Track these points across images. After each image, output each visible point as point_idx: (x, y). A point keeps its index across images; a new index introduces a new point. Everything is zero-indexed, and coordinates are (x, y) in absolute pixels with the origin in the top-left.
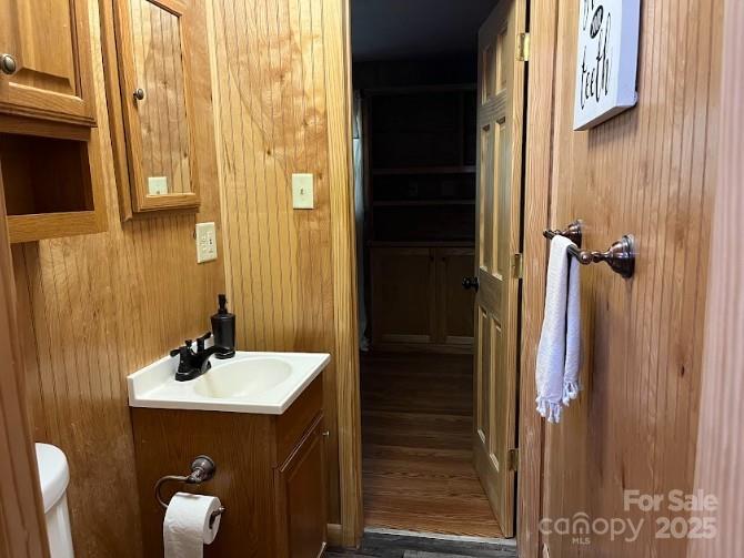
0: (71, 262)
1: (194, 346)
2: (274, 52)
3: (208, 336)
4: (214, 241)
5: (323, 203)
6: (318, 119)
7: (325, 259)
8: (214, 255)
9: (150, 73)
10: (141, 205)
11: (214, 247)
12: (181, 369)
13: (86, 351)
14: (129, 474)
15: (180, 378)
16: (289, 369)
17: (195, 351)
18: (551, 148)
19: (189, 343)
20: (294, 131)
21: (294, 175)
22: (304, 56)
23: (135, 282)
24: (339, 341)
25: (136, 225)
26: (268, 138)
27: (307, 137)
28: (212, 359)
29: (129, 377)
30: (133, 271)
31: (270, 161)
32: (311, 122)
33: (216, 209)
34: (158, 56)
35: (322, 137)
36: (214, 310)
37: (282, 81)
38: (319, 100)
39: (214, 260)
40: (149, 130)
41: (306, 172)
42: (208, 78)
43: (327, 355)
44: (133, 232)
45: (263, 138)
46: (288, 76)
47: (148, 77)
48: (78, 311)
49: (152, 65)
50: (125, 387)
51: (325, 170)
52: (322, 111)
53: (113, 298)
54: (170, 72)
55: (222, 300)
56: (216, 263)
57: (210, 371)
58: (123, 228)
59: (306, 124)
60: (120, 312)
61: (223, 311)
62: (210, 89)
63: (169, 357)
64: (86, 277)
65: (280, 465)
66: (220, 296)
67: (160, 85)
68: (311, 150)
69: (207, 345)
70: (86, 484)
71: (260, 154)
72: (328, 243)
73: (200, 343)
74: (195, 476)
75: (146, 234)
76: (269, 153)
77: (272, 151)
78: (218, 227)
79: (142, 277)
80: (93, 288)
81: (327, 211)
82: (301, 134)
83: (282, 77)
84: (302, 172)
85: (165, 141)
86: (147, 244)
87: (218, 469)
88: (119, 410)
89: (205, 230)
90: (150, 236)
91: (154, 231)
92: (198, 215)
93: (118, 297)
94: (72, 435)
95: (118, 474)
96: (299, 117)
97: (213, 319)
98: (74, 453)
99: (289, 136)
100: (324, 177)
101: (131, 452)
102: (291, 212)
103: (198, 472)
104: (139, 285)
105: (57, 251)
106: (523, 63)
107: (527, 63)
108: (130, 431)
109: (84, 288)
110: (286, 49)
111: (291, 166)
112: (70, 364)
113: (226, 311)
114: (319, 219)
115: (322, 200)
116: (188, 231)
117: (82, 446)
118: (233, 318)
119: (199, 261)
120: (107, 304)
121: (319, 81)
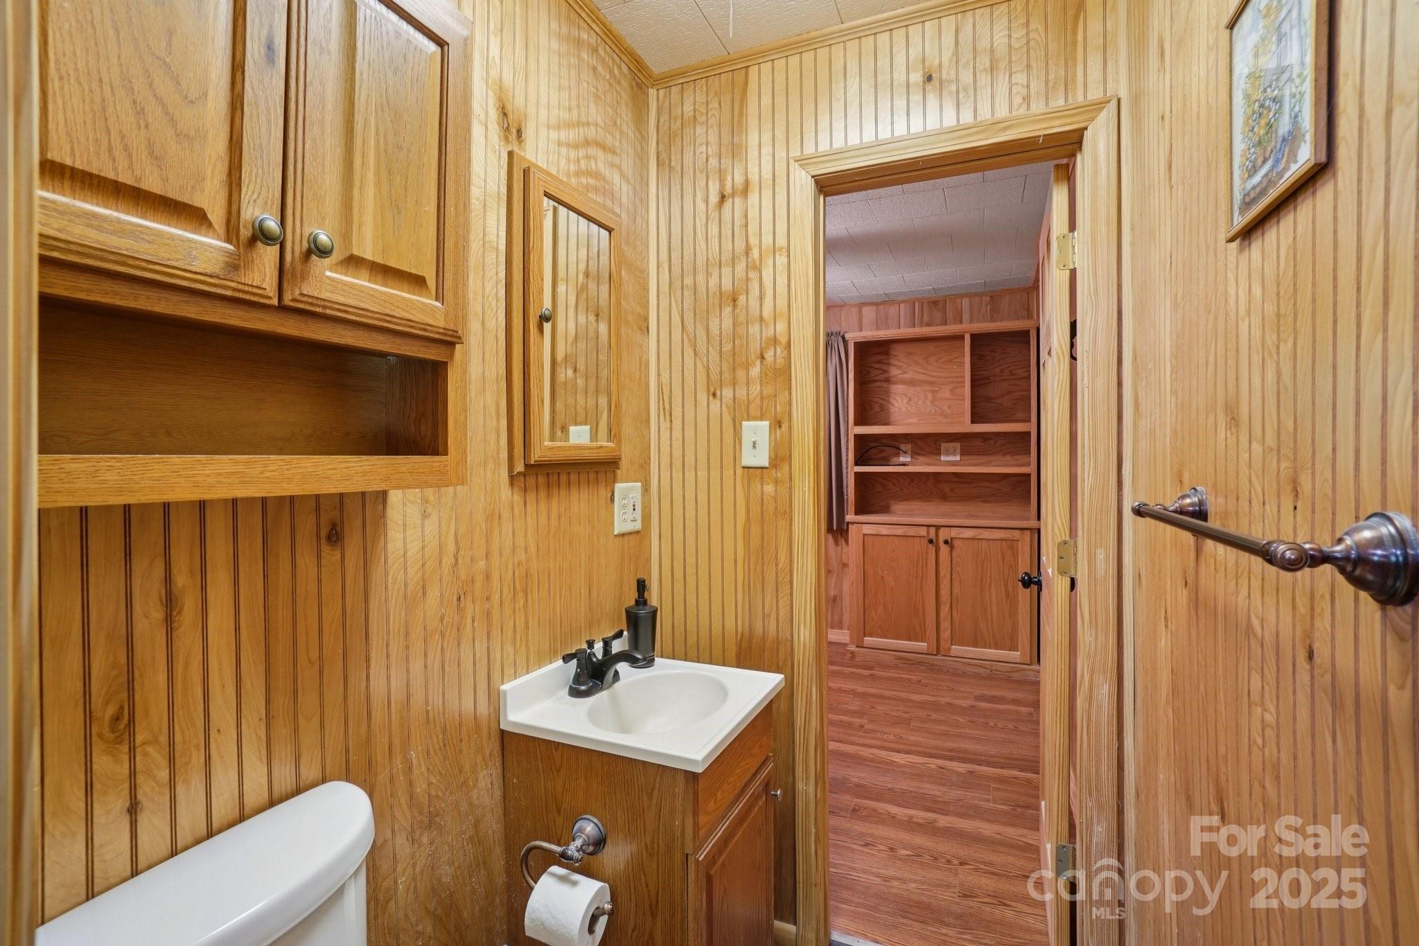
0: (431, 526)
1: (598, 647)
2: (726, 271)
3: (619, 635)
4: (639, 507)
5: (782, 460)
6: (779, 350)
7: (783, 537)
8: (638, 526)
9: (582, 304)
10: (536, 455)
11: (638, 514)
12: (577, 679)
13: (442, 649)
14: (493, 826)
15: (575, 693)
16: (722, 692)
17: (600, 656)
18: (1120, 384)
19: (591, 644)
20: (747, 366)
21: (744, 423)
22: (764, 274)
23: (521, 556)
24: (799, 655)
25: (531, 481)
26: (714, 377)
27: (763, 376)
28: (622, 667)
29: (503, 687)
30: (520, 541)
31: (715, 405)
32: (769, 356)
33: (644, 466)
34: (592, 286)
35: (783, 374)
36: (630, 598)
37: (734, 306)
38: (781, 326)
39: (638, 532)
40: (575, 371)
41: (761, 419)
42: (646, 306)
43: (780, 677)
44: (525, 490)
45: (708, 376)
46: (742, 299)
47: (579, 310)
48: (434, 592)
49: (584, 296)
50: (496, 701)
51: (787, 416)
52: (784, 340)
53: (488, 577)
54: (603, 302)
55: (642, 586)
56: (640, 535)
57: (617, 685)
58: (512, 484)
59: (763, 358)
60: (497, 597)
61: (641, 601)
62: (646, 319)
63: (561, 662)
64: (451, 547)
65: (697, 849)
66: (639, 581)
67: (592, 318)
68: (768, 390)
69: (617, 646)
70: (425, 840)
71: (702, 397)
72: (789, 515)
73: (607, 644)
74: (573, 849)
75: (543, 494)
76: (714, 395)
77: (718, 392)
78: (646, 489)
79: (533, 549)
80: (460, 561)
81: (786, 468)
82: (755, 371)
83: (734, 300)
84: (755, 419)
85: (592, 383)
86: (543, 506)
87: (609, 841)
88: (485, 733)
89: (627, 491)
90: (549, 496)
91: (555, 491)
92: (619, 472)
93: (495, 576)
94: (410, 769)
95: (477, 824)
96: (755, 347)
97: (628, 612)
98: (411, 796)
99: (741, 374)
100: (785, 426)
101: (498, 794)
102: (739, 471)
103: (578, 843)
104: (528, 561)
105: (414, 512)
106: (1067, 273)
107: (1073, 273)
108: (498, 763)
109: (448, 560)
110: (741, 267)
111: (741, 412)
112: (417, 666)
113: (645, 603)
114: (776, 482)
115: (781, 456)
116: (603, 493)
117: (424, 786)
118: (654, 613)
119: (616, 533)
120: (479, 584)
121: (782, 303)
